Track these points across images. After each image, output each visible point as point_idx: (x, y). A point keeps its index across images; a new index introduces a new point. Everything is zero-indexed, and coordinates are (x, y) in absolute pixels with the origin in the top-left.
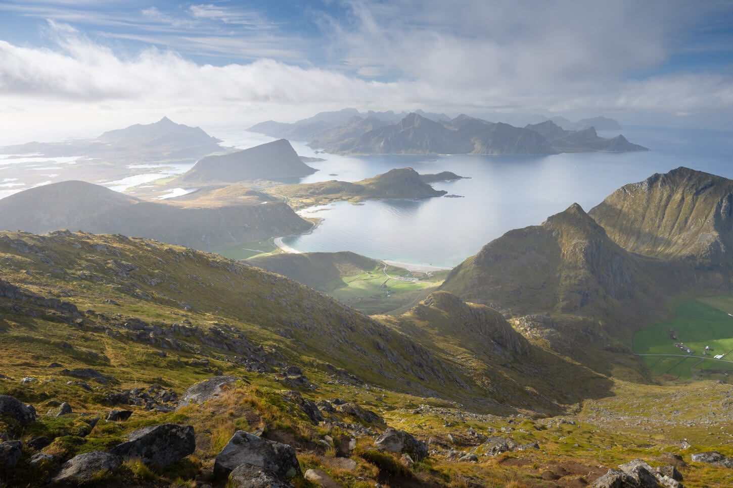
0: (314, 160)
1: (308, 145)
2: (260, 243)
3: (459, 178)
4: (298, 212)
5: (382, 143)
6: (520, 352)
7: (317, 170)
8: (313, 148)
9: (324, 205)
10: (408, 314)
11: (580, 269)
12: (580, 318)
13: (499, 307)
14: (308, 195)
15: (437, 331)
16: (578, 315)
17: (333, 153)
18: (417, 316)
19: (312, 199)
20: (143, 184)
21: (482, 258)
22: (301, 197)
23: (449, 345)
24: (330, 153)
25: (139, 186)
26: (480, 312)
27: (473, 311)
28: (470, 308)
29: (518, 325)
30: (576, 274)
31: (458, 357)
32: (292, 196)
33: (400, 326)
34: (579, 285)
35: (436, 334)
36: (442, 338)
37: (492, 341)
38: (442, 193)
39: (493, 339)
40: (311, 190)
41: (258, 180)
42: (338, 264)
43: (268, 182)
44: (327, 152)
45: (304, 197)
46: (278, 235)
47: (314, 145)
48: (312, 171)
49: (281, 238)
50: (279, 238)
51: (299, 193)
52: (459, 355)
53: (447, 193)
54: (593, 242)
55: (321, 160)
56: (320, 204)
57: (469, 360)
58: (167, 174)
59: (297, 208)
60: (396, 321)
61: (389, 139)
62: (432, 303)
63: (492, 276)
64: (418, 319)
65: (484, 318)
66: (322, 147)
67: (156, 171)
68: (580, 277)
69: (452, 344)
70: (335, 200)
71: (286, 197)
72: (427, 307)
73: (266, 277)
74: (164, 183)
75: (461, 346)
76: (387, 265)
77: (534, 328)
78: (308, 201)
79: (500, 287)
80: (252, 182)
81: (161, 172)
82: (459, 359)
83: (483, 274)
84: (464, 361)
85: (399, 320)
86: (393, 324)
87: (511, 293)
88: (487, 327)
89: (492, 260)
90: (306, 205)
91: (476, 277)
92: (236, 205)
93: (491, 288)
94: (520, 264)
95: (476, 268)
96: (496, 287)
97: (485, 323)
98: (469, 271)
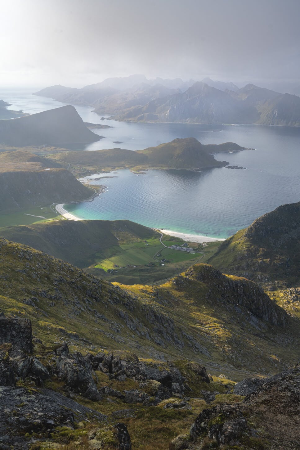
0: (99, 127)
1: (94, 111)
2: (42, 209)
3: (242, 149)
4: (80, 180)
5: (168, 111)
6: (276, 323)
7: (102, 137)
8: (99, 114)
9: (107, 172)
10: (167, 285)
13: (266, 280)
14: (91, 163)
15: (192, 302)
17: (119, 120)
18: (175, 287)
19: (95, 166)
21: (253, 232)
22: (84, 164)
23: (202, 314)
24: (117, 120)
26: (239, 285)
27: (231, 284)
28: (228, 281)
29: (282, 297)
31: (207, 326)
32: (76, 163)
33: (155, 295)
35: (191, 304)
36: (196, 308)
37: (248, 312)
38: (224, 164)
39: (250, 310)
40: (95, 158)
41: (44, 146)
42: (115, 232)
43: (53, 147)
44: (112, 119)
45: (88, 164)
46: (59, 202)
47: (101, 112)
48: (98, 138)
49: (63, 204)
50: (61, 205)
51: (83, 161)
52: (209, 324)
53: (228, 164)
55: (107, 127)
56: (103, 172)
57: (216, 328)
59: (80, 176)
60: (152, 291)
61: (175, 107)
62: (192, 275)
63: (261, 249)
64: (176, 289)
65: (242, 290)
66: (108, 114)
69: (205, 314)
70: (117, 168)
71: (69, 164)
72: (186, 279)
73: (21, 253)
75: (213, 315)
76: (164, 234)
77: (296, 300)
78: (91, 168)
79: (269, 260)
80: (38, 148)
82: (207, 327)
83: (253, 247)
84: (211, 330)
85: (156, 290)
86: (148, 294)
87: (279, 265)
88: (245, 299)
89: (263, 234)
90: (89, 173)
91: (245, 249)
92: (19, 170)
93: (260, 261)
94: (290, 238)
95: (246, 241)
96: (265, 260)
97: (243, 295)
98: (239, 243)
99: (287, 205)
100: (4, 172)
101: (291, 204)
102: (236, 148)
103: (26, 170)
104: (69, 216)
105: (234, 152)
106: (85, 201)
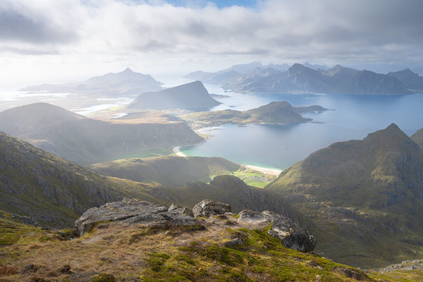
0: (222, 96)
1: (221, 87)
2: (163, 150)
3: (326, 110)
4: (195, 131)
5: (273, 85)
7: (220, 103)
8: (224, 89)
9: (218, 126)
11: (390, 175)
12: (385, 214)
14: (208, 119)
16: (384, 212)
17: (237, 92)
19: (210, 122)
20: (102, 110)
21: (308, 163)
22: (203, 120)
24: (235, 92)
25: (99, 111)
26: (261, 194)
28: (250, 190)
30: (386, 178)
32: (197, 119)
34: (388, 187)
38: (309, 120)
40: (211, 116)
41: (178, 109)
42: (210, 166)
43: (184, 110)
44: (233, 91)
45: (205, 120)
46: (176, 145)
47: (226, 88)
48: (218, 104)
49: (179, 147)
50: (178, 147)
51: (202, 118)
53: (312, 120)
54: (405, 154)
55: (227, 96)
56: (215, 126)
58: (120, 104)
59: (197, 128)
61: (278, 82)
63: (313, 176)
65: (264, 199)
66: (231, 89)
67: (113, 102)
68: (389, 182)
70: (226, 123)
71: (192, 120)
74: (115, 110)
76: (248, 168)
78: (207, 123)
79: (319, 185)
80: (173, 110)
81: (116, 103)
83: (306, 175)
87: (327, 190)
88: (266, 207)
89: (316, 165)
90: (205, 126)
91: (300, 176)
92: (150, 122)
93: (311, 186)
94: (340, 168)
95: (302, 170)
96: (315, 185)
97: (264, 203)
98: (295, 172)
99: (339, 143)
100: (138, 123)
101: (342, 142)
102: (321, 109)
103: (155, 123)
104: (180, 154)
105: (319, 112)
106: (196, 145)
